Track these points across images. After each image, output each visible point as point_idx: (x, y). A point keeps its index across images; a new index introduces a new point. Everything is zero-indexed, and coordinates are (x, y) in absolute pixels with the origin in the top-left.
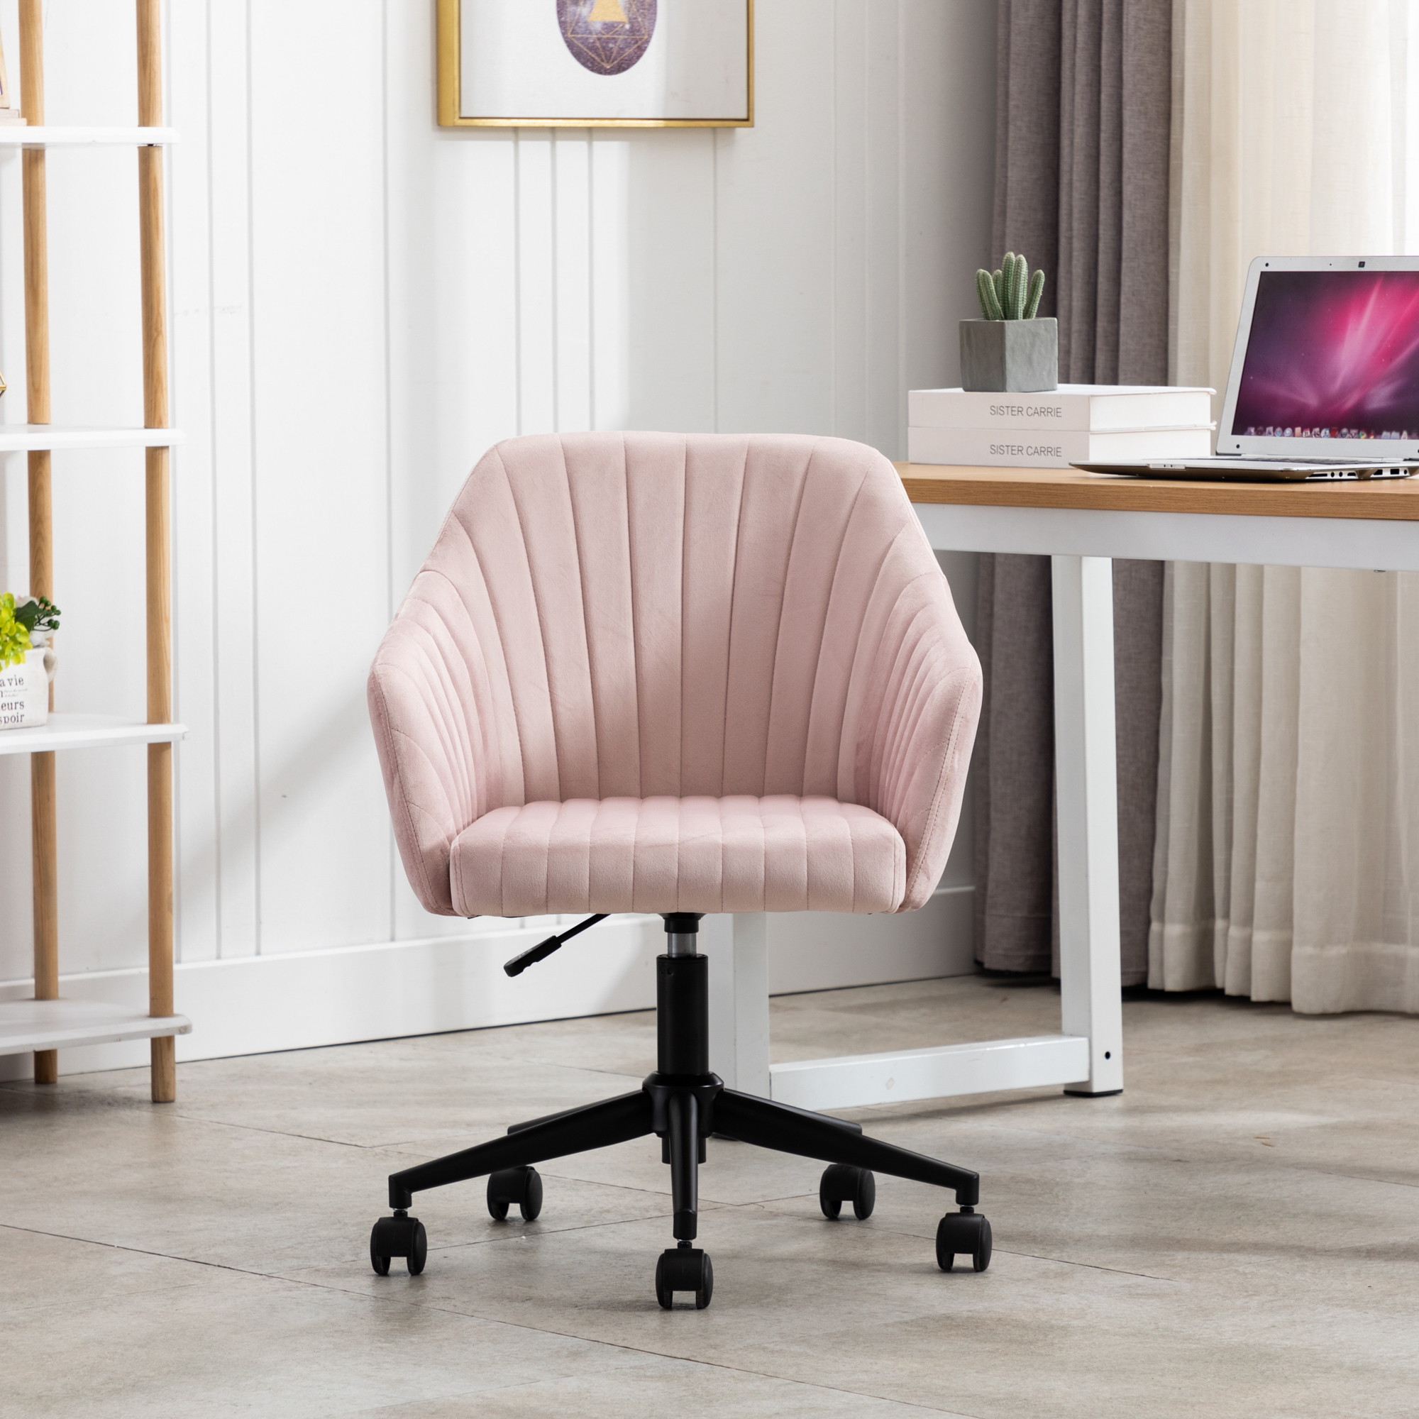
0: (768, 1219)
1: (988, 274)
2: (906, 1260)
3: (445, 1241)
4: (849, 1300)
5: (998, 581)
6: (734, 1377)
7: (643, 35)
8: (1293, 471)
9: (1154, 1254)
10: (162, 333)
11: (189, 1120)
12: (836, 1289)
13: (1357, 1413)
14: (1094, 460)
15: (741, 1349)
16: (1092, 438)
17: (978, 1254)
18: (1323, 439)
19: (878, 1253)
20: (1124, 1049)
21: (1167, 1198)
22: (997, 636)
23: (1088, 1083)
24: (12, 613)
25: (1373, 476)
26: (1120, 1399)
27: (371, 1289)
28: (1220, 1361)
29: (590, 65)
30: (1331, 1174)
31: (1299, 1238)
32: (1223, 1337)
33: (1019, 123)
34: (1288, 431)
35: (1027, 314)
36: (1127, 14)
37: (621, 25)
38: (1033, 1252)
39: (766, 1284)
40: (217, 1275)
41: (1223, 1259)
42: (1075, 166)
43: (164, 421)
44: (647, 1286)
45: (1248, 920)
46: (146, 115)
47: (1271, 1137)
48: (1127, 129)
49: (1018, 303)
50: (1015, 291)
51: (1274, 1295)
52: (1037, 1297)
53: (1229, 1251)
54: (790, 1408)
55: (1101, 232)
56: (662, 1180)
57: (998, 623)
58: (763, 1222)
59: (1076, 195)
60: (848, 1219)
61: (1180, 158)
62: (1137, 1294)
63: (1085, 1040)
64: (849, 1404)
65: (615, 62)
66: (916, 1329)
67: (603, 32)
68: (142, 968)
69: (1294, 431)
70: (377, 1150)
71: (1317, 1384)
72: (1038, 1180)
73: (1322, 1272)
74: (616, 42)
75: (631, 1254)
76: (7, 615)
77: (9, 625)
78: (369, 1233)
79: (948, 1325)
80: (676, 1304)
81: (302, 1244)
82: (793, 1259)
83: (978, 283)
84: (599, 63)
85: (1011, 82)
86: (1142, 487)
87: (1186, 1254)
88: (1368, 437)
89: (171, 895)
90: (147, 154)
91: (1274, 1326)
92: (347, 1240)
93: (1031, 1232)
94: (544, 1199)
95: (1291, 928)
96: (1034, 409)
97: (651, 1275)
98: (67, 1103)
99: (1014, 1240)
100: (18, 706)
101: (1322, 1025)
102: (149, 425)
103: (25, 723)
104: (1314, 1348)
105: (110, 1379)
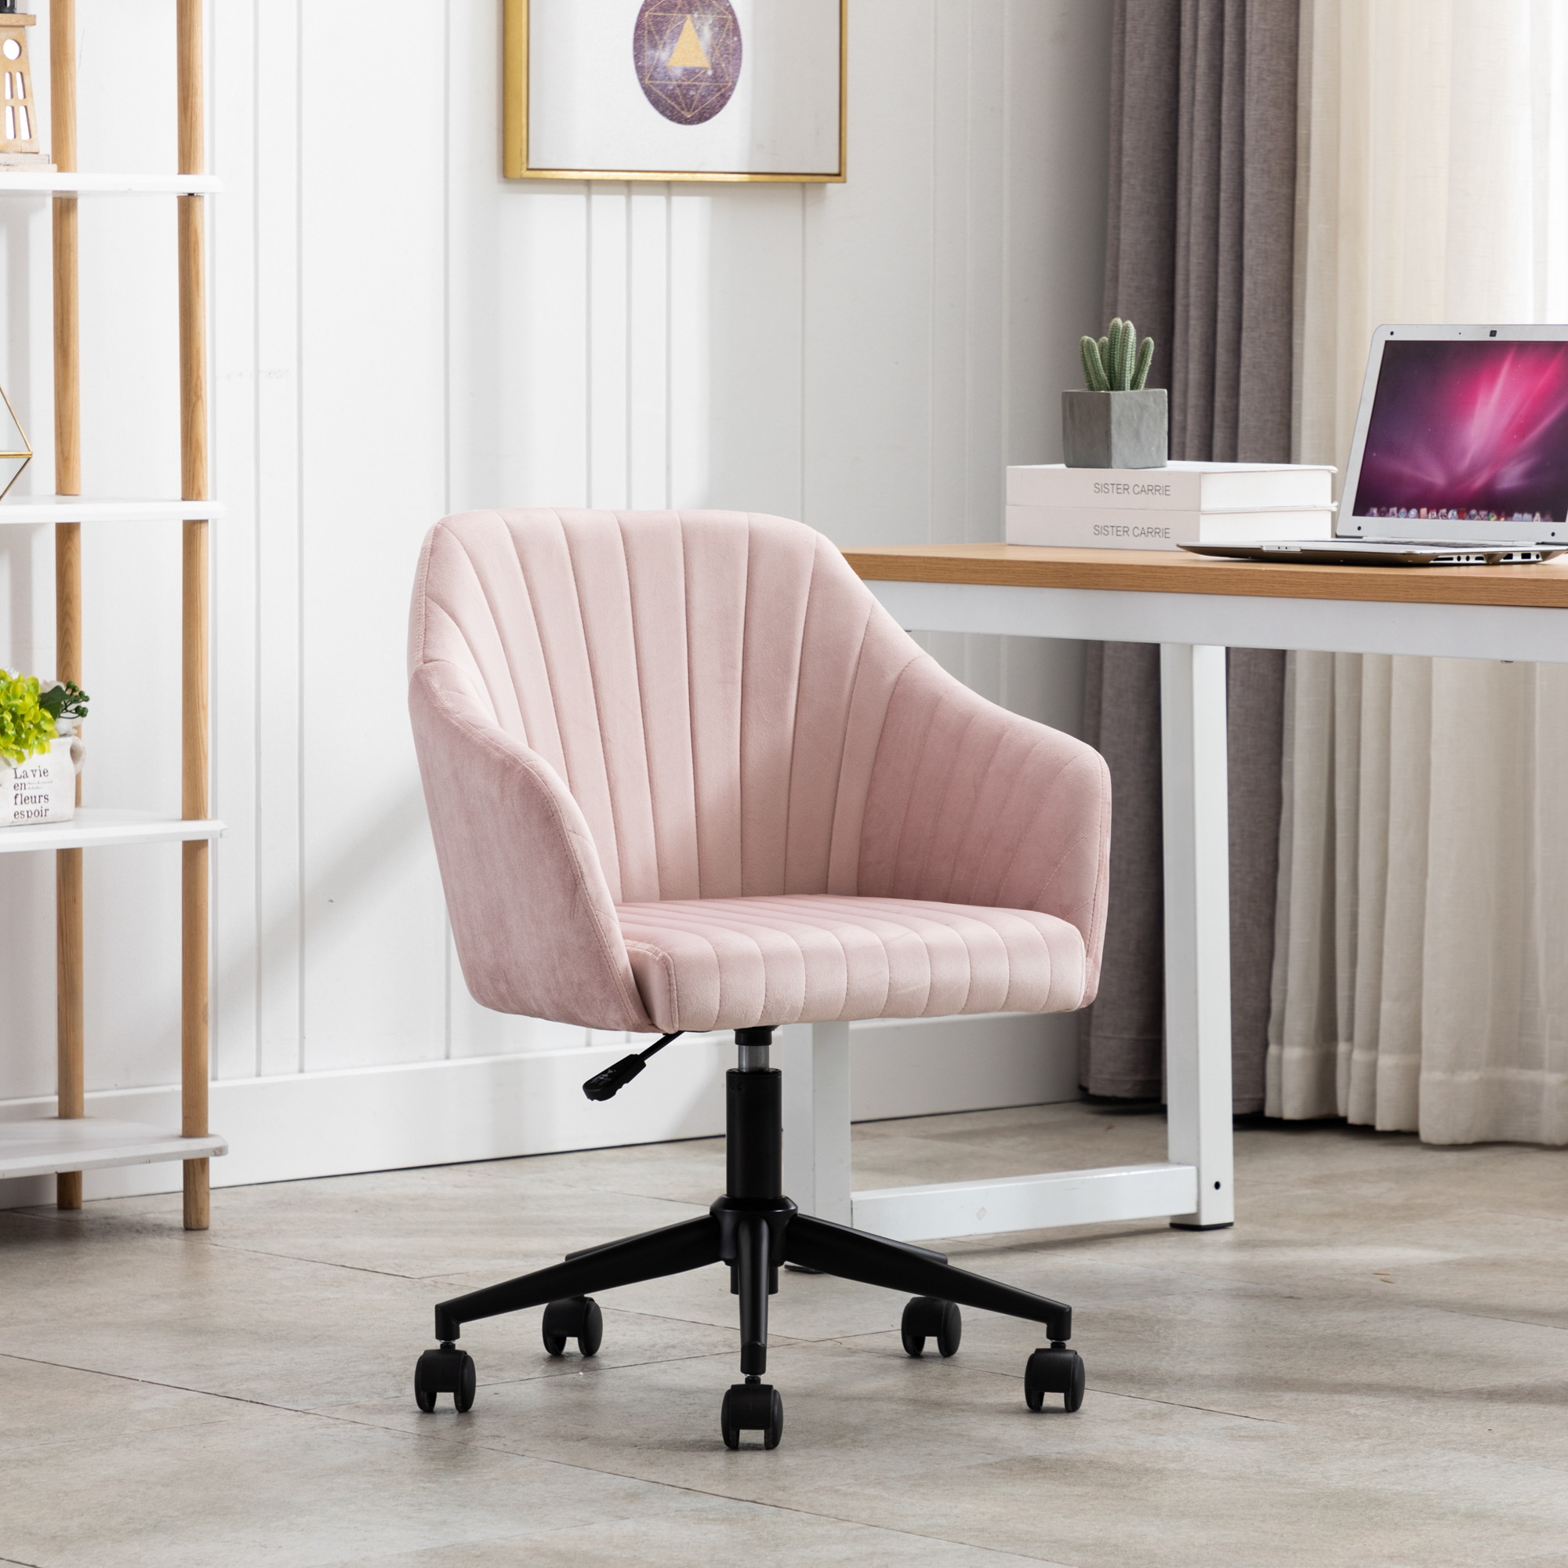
0: (845, 1356)
1: (1093, 341)
2: (993, 1400)
3: (497, 1377)
4: (929, 1441)
5: (1107, 675)
6: (802, 1521)
7: (727, 82)
8: (1416, 554)
9: (1259, 1395)
10: (201, 397)
11: (224, 1249)
12: (916, 1429)
13: (1470, 1561)
14: (1205, 541)
15: (811, 1491)
16: (1202, 517)
17: (1070, 1393)
18: (1451, 521)
19: (963, 1392)
20: (1235, 1180)
21: (1277, 1336)
23: (1196, 1215)
24: (37, 698)
25: (1502, 560)
26: (1217, 1546)
27: (415, 1426)
28: (1326, 1507)
29: (669, 114)
31: (1417, 1379)
32: (1330, 1482)
33: (1132, 181)
34: (1413, 512)
35: (1134, 385)
36: (1250, 65)
37: (703, 71)
38: (1130, 1392)
39: (841, 1423)
40: (249, 1411)
41: (1334, 1401)
42: (1192, 229)
43: (203, 493)
44: (712, 1425)
45: (1373, 1044)
46: (187, 162)
47: (1390, 1273)
48: (1249, 189)
49: (1125, 373)
50: (1122, 360)
51: (1387, 1438)
52: (1132, 1439)
53: (1340, 1392)
54: (861, 1553)
55: (1220, 299)
56: (729, 1312)
57: (1106, 720)
58: (840, 1359)
59: (1193, 260)
60: (932, 1356)
61: (1306, 220)
62: (1240, 1436)
63: (1193, 1169)
64: (925, 1549)
65: (697, 111)
66: (1000, 1471)
67: (683, 78)
68: (174, 1085)
69: (1419, 512)
70: (426, 1281)
71: (1428, 1530)
72: (1139, 1317)
73: (1439, 1414)
74: (697, 89)
75: (697, 1392)
76: (31, 701)
77: (33, 712)
78: (414, 1368)
79: (1037, 1466)
80: (743, 1444)
81: (342, 1379)
82: (871, 1398)
83: (1083, 351)
84: (679, 112)
85: (1125, 137)
86: (1254, 570)
87: (1294, 1395)
88: (1498, 519)
89: (207, 1004)
90: (187, 204)
91: (1385, 1471)
92: (391, 1375)
93: (1128, 1371)
94: (604, 1334)
95: (1419, 1051)
96: (1141, 486)
97: (716, 1413)
98: (91, 1230)
99: (1109, 1380)
100: (42, 799)
101: (1451, 1157)
102: (186, 497)
103: (49, 818)
104: (1427, 1493)
105: (131, 1519)
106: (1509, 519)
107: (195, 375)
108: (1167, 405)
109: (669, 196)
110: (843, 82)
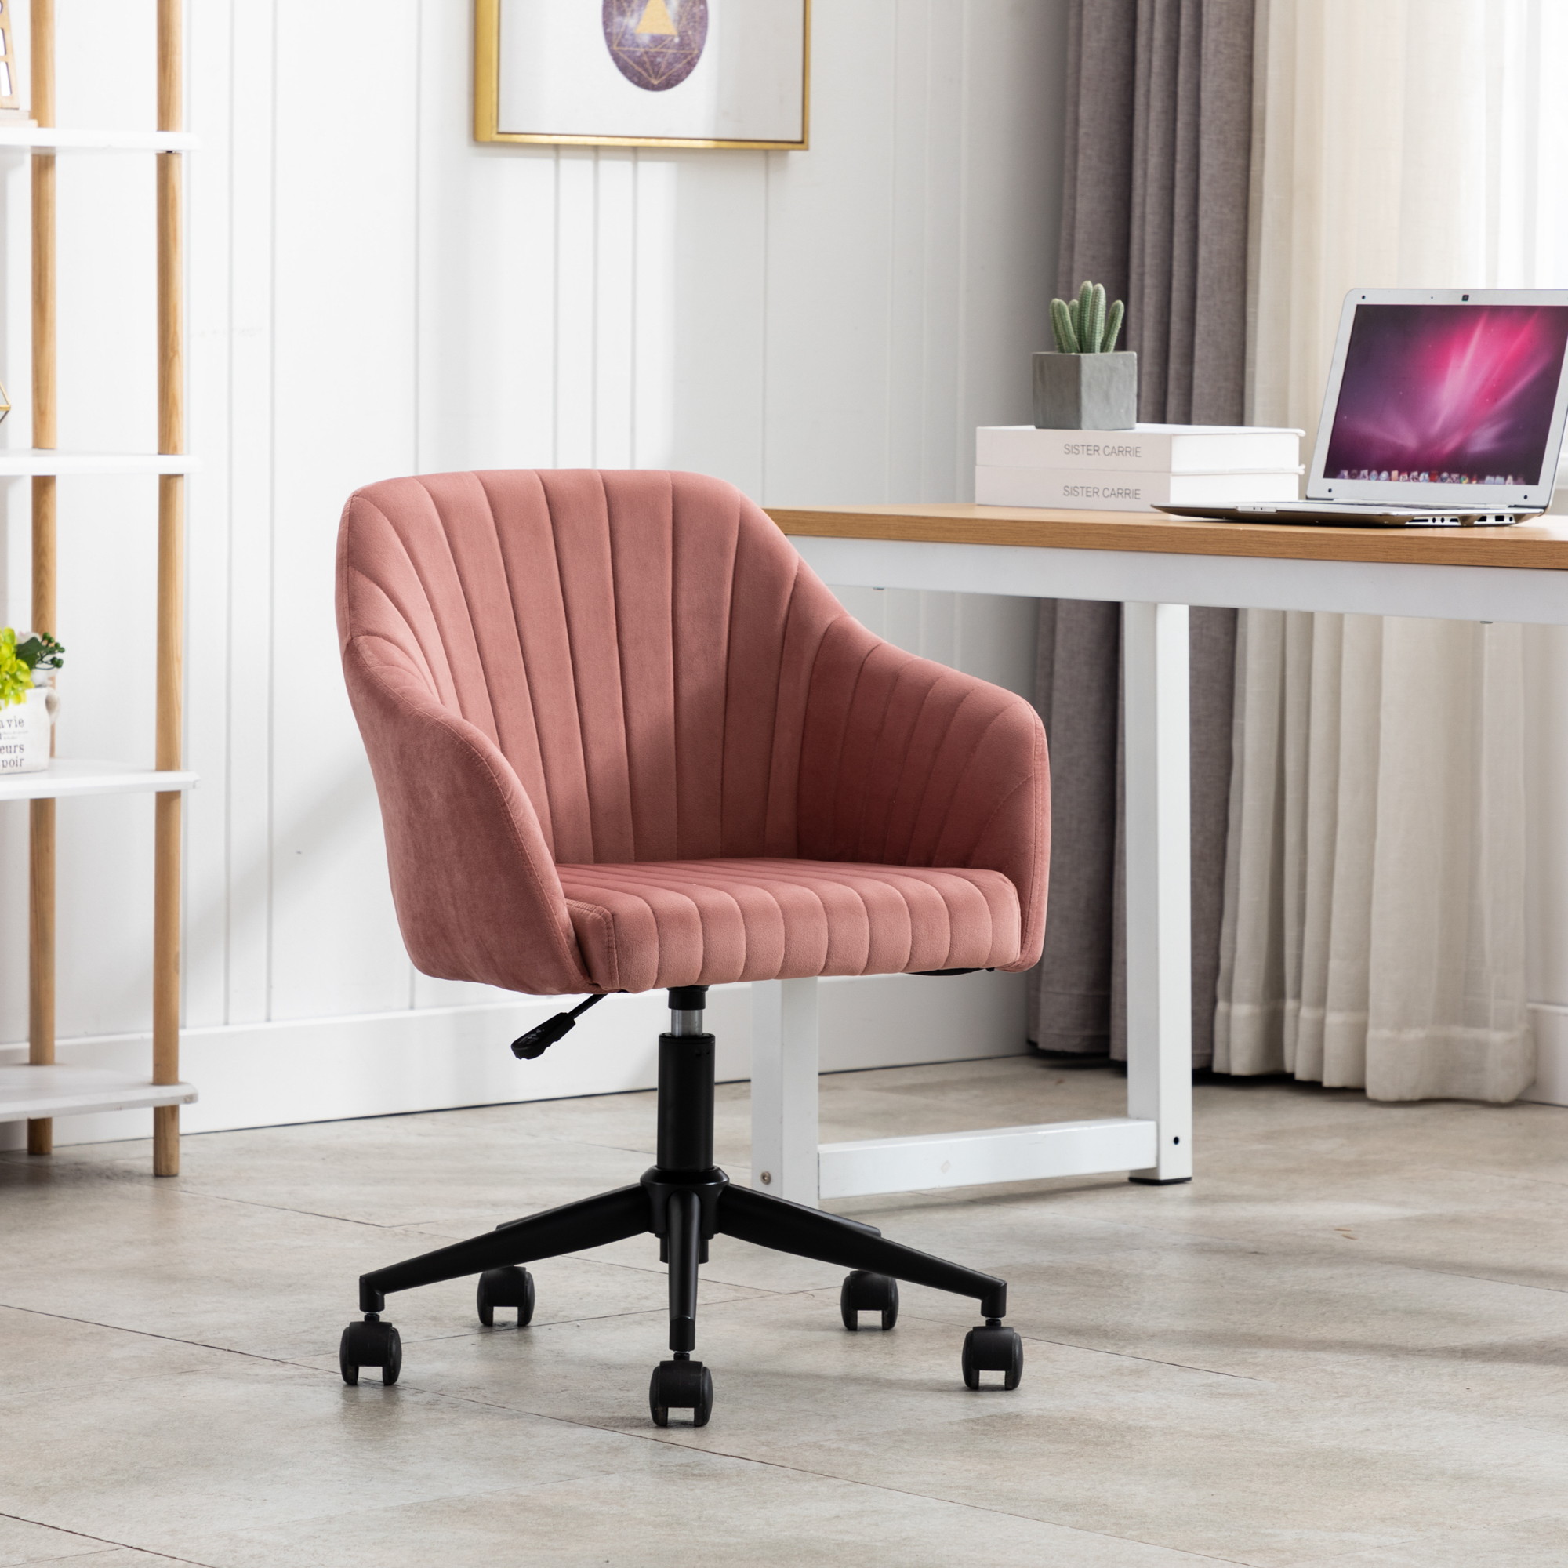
1: (1064, 303)
5: (1059, 637)
6: (789, 1477)
7: (694, 49)
8: (1393, 516)
9: (1235, 1351)
10: (178, 352)
11: (194, 1195)
14: (1176, 501)
15: (795, 1447)
16: (1173, 480)
18: (1422, 483)
20: (1193, 1135)
21: (1245, 1292)
22: (1056, 695)
23: (1155, 1170)
24: (13, 649)
25: (1476, 523)
26: (1206, 1506)
28: (1312, 1467)
29: (636, 80)
30: (1418, 1269)
31: (1389, 1337)
32: (1314, 1441)
33: (1089, 152)
34: (1384, 474)
35: (1104, 348)
37: (670, 39)
38: (1105, 1347)
40: (227, 1360)
41: (1309, 1358)
42: (1148, 199)
43: (179, 448)
45: (1321, 1001)
46: (165, 120)
47: (1352, 1229)
48: (1205, 160)
49: (1095, 336)
50: (1093, 322)
51: (1366, 1396)
52: (1112, 1395)
53: (1315, 1349)
54: (850, 1511)
55: (1175, 268)
57: (1058, 683)
59: (1149, 229)
61: (1261, 192)
62: (1219, 1394)
63: (1152, 1124)
64: (913, 1507)
65: (664, 78)
66: (983, 1428)
67: (651, 45)
68: (145, 1032)
69: (1390, 475)
70: (398, 1230)
71: (1418, 1492)
72: (1106, 1272)
73: (1416, 1372)
74: (664, 56)
76: (7, 652)
77: (9, 663)
79: (1017, 1424)
81: (318, 1328)
83: (1053, 314)
84: (646, 78)
85: (1081, 109)
86: (1231, 530)
87: (1269, 1352)
88: (1470, 482)
89: (178, 953)
90: (165, 161)
91: (1368, 1430)
93: (1101, 1326)
95: (1367, 1010)
96: (1111, 448)
98: (62, 1176)
99: (1083, 1335)
100: (18, 749)
101: (1398, 1113)
102: (161, 452)
103: (25, 767)
104: (1412, 1453)
105: (114, 1470)
106: (1481, 481)
107: (172, 330)
108: (1136, 367)
109: (636, 161)
110: (807, 51)
